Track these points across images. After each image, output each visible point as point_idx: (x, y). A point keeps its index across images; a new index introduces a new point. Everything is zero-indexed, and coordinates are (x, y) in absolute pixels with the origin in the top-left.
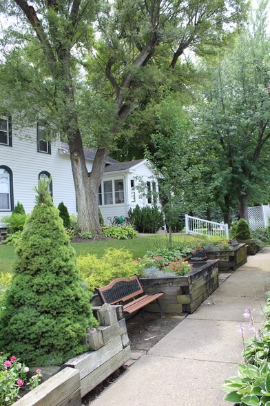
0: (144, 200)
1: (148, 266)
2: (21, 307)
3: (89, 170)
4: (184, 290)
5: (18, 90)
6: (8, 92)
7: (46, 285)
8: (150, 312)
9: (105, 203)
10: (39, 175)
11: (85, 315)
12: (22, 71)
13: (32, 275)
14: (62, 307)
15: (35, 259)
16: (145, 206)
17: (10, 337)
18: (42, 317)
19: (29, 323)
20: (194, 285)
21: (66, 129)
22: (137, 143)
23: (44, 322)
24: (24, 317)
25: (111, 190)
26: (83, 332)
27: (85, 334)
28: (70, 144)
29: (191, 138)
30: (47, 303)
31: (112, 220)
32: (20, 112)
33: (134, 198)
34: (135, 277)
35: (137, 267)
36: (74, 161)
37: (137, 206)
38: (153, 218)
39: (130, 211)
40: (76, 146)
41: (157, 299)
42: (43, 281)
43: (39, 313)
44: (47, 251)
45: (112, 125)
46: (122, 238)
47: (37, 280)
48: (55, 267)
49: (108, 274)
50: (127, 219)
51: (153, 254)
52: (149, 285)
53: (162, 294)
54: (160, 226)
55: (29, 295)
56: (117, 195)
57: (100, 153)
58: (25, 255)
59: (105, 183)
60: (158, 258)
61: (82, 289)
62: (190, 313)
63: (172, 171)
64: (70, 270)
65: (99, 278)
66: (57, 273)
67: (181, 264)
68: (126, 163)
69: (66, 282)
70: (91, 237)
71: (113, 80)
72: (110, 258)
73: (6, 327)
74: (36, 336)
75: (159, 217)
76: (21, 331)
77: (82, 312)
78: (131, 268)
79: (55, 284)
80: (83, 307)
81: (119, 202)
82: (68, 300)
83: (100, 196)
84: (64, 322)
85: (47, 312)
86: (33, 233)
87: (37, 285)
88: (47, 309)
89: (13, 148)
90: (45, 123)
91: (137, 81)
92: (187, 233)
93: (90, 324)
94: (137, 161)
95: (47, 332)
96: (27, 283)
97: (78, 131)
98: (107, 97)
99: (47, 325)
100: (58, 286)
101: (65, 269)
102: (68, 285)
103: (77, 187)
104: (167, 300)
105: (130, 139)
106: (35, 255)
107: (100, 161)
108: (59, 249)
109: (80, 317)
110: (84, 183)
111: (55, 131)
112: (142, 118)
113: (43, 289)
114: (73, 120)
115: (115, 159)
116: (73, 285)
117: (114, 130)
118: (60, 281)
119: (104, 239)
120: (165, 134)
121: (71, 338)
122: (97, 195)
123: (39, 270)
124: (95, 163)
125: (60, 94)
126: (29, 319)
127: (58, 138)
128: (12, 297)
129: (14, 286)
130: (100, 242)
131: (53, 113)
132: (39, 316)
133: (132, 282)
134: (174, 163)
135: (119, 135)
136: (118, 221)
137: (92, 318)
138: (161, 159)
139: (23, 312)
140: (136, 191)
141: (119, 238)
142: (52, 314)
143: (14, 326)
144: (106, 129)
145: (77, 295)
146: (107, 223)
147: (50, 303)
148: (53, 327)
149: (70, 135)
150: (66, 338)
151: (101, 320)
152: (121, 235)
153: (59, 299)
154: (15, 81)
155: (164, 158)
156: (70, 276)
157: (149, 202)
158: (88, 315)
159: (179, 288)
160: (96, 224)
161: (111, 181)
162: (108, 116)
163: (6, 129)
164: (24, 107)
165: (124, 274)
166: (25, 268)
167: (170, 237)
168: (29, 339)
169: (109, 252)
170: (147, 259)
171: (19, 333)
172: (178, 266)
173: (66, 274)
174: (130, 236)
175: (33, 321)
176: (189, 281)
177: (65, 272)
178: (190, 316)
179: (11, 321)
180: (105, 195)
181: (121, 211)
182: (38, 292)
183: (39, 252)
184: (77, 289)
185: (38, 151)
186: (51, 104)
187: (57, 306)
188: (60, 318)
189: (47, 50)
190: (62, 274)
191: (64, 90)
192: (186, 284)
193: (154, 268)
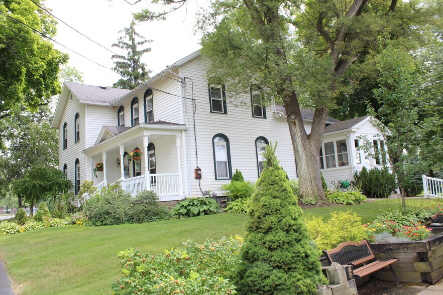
0: (372, 162)
1: (379, 231)
2: (255, 262)
3: (308, 131)
4: (422, 257)
5: (231, 59)
6: (222, 62)
7: (278, 241)
8: (383, 281)
9: (328, 167)
10: (256, 141)
11: (315, 272)
12: (233, 40)
13: (264, 233)
14: (293, 263)
15: (267, 217)
16: (373, 168)
17: (246, 288)
18: (275, 271)
19: (263, 277)
20: (434, 252)
21: (281, 91)
22: (359, 99)
23: (276, 276)
24: (259, 271)
25: (333, 152)
26: (314, 287)
27: (315, 290)
28: (286, 106)
29: (423, 86)
30: (279, 259)
31: (336, 185)
32: (234, 79)
33: (360, 160)
34: (365, 242)
35: (367, 232)
36: (291, 124)
37: (364, 169)
38: (383, 181)
39: (356, 174)
40: (292, 109)
41: (390, 265)
42: (275, 238)
43: (272, 268)
44: (277, 210)
45: (329, 83)
46: (349, 204)
47: (269, 237)
48: (285, 225)
49: (335, 238)
50: (353, 183)
51: (384, 219)
52: (381, 250)
53: (395, 260)
54: (392, 189)
55: (263, 251)
56: (340, 157)
57: (319, 113)
58: (257, 214)
59: (326, 145)
60: (390, 223)
61: (312, 247)
62: (431, 284)
63: (400, 126)
64: (299, 228)
65: (325, 241)
66: (288, 231)
67: (417, 229)
68: (348, 121)
69: (296, 240)
70: (314, 203)
71: (325, 35)
72: (337, 222)
73: (242, 279)
74: (270, 289)
75: (391, 180)
76: (256, 283)
77: (312, 269)
78: (360, 233)
79: (286, 241)
80: (312, 264)
81: (343, 164)
82: (298, 256)
83: (322, 159)
84: (295, 277)
85: (279, 267)
86: (263, 195)
87: (270, 242)
88: (279, 264)
89: (227, 116)
90: (260, 88)
91: (353, 32)
92: (426, 197)
93: (320, 281)
94: (360, 118)
95: (279, 285)
96: (260, 240)
97: (293, 93)
98: (321, 53)
99: (279, 278)
100: (288, 243)
101: (295, 228)
102: (297, 242)
103: (296, 150)
104: (402, 267)
105: (351, 96)
106: (266, 214)
107: (319, 122)
108: (288, 208)
109: (310, 273)
110: (304, 146)
111: (270, 95)
112: (361, 72)
113: (275, 246)
114: (287, 82)
115: (335, 118)
116: (302, 242)
117: (332, 88)
118: (290, 238)
119: (329, 205)
120: (389, 87)
121: (302, 292)
122: (318, 158)
123: (270, 228)
124: (314, 125)
125: (272, 57)
126: (263, 273)
127: (273, 101)
128: (247, 253)
129: (248, 243)
130: (325, 208)
131: (266, 77)
132: (272, 270)
133: (361, 246)
134: (402, 119)
135: (337, 92)
136: (343, 186)
137: (322, 276)
138: (386, 115)
139: (257, 267)
140: (362, 151)
141: (345, 203)
142: (284, 269)
143: (250, 279)
144: (323, 88)
145: (306, 252)
146: (331, 188)
147: (282, 258)
148: (285, 280)
149: (286, 97)
150: (298, 291)
151: (330, 279)
152: (347, 200)
153: (290, 255)
154: (227, 50)
155: (390, 113)
156: (300, 234)
157: (378, 163)
158: (317, 272)
159: (416, 254)
160: (319, 189)
161: (333, 142)
162: (325, 74)
163: (220, 97)
164: (238, 74)
165: (353, 238)
166: (257, 227)
167: (404, 201)
168: (263, 291)
169: (336, 216)
170: (377, 224)
171: (255, 286)
172: (414, 230)
173: (295, 232)
174: (358, 201)
175: (266, 275)
176: (428, 247)
177: (294, 230)
178: (431, 287)
179: (247, 273)
180: (326, 157)
181: (346, 175)
182: (270, 249)
183: (269, 212)
184: (307, 247)
185: (253, 117)
186: (263, 68)
187: (289, 262)
188: (291, 273)
189: (256, 15)
190: (292, 232)
191: (275, 53)
192: (424, 250)
193: (385, 234)
